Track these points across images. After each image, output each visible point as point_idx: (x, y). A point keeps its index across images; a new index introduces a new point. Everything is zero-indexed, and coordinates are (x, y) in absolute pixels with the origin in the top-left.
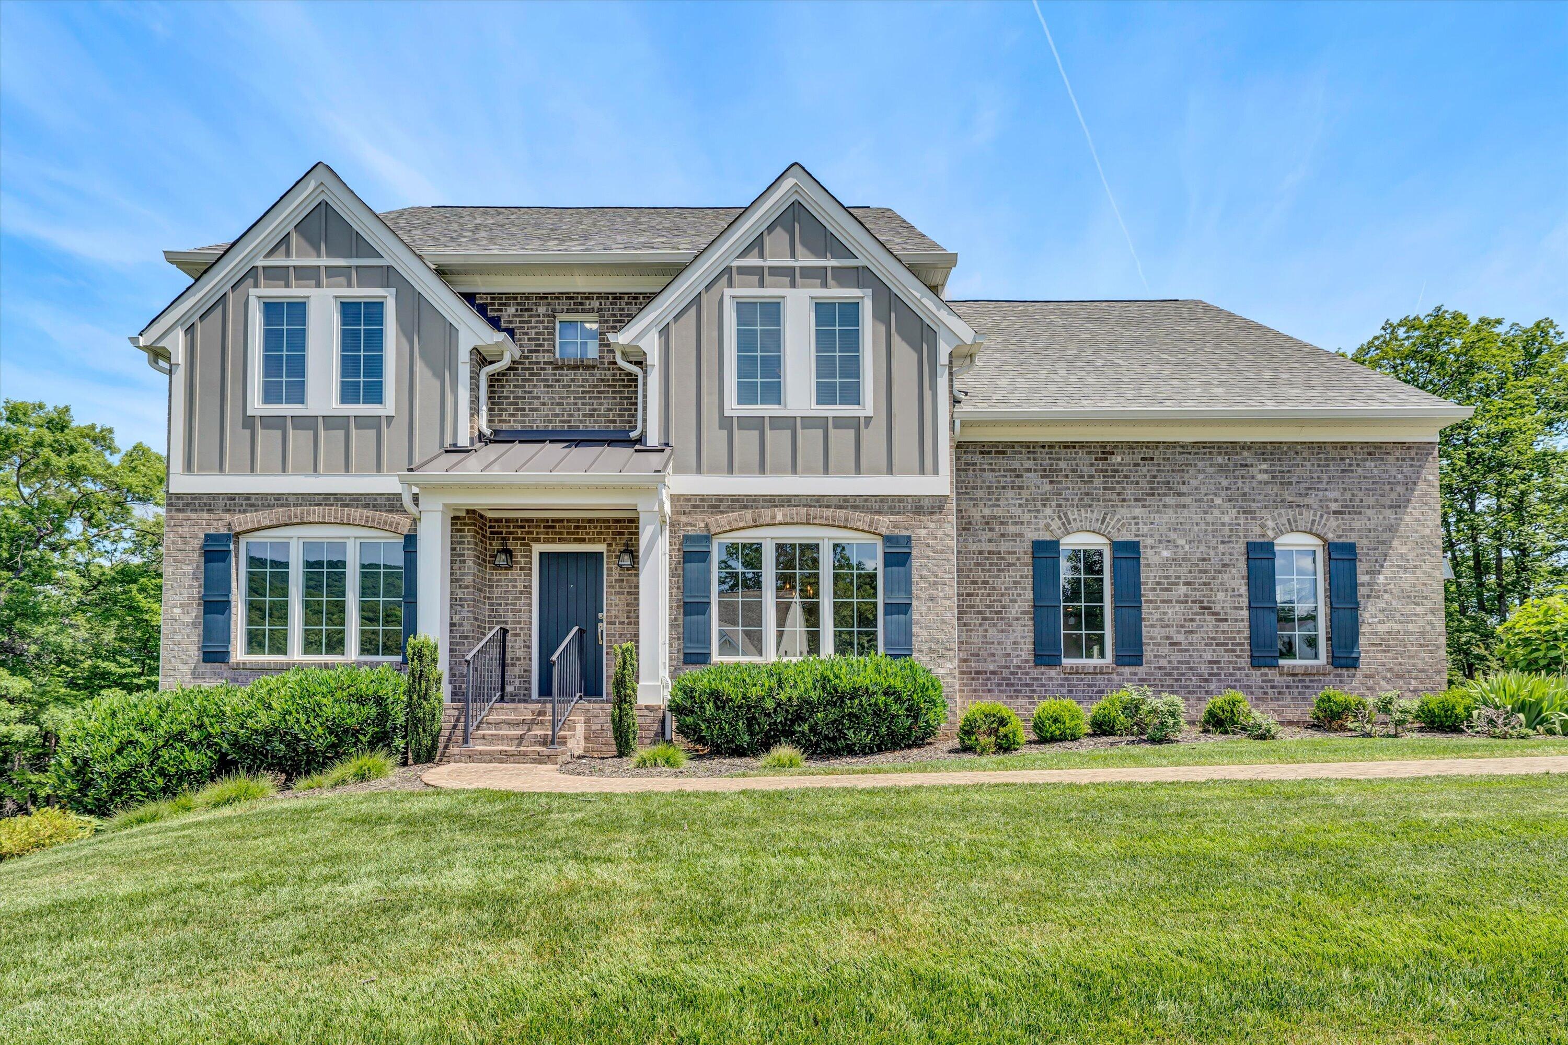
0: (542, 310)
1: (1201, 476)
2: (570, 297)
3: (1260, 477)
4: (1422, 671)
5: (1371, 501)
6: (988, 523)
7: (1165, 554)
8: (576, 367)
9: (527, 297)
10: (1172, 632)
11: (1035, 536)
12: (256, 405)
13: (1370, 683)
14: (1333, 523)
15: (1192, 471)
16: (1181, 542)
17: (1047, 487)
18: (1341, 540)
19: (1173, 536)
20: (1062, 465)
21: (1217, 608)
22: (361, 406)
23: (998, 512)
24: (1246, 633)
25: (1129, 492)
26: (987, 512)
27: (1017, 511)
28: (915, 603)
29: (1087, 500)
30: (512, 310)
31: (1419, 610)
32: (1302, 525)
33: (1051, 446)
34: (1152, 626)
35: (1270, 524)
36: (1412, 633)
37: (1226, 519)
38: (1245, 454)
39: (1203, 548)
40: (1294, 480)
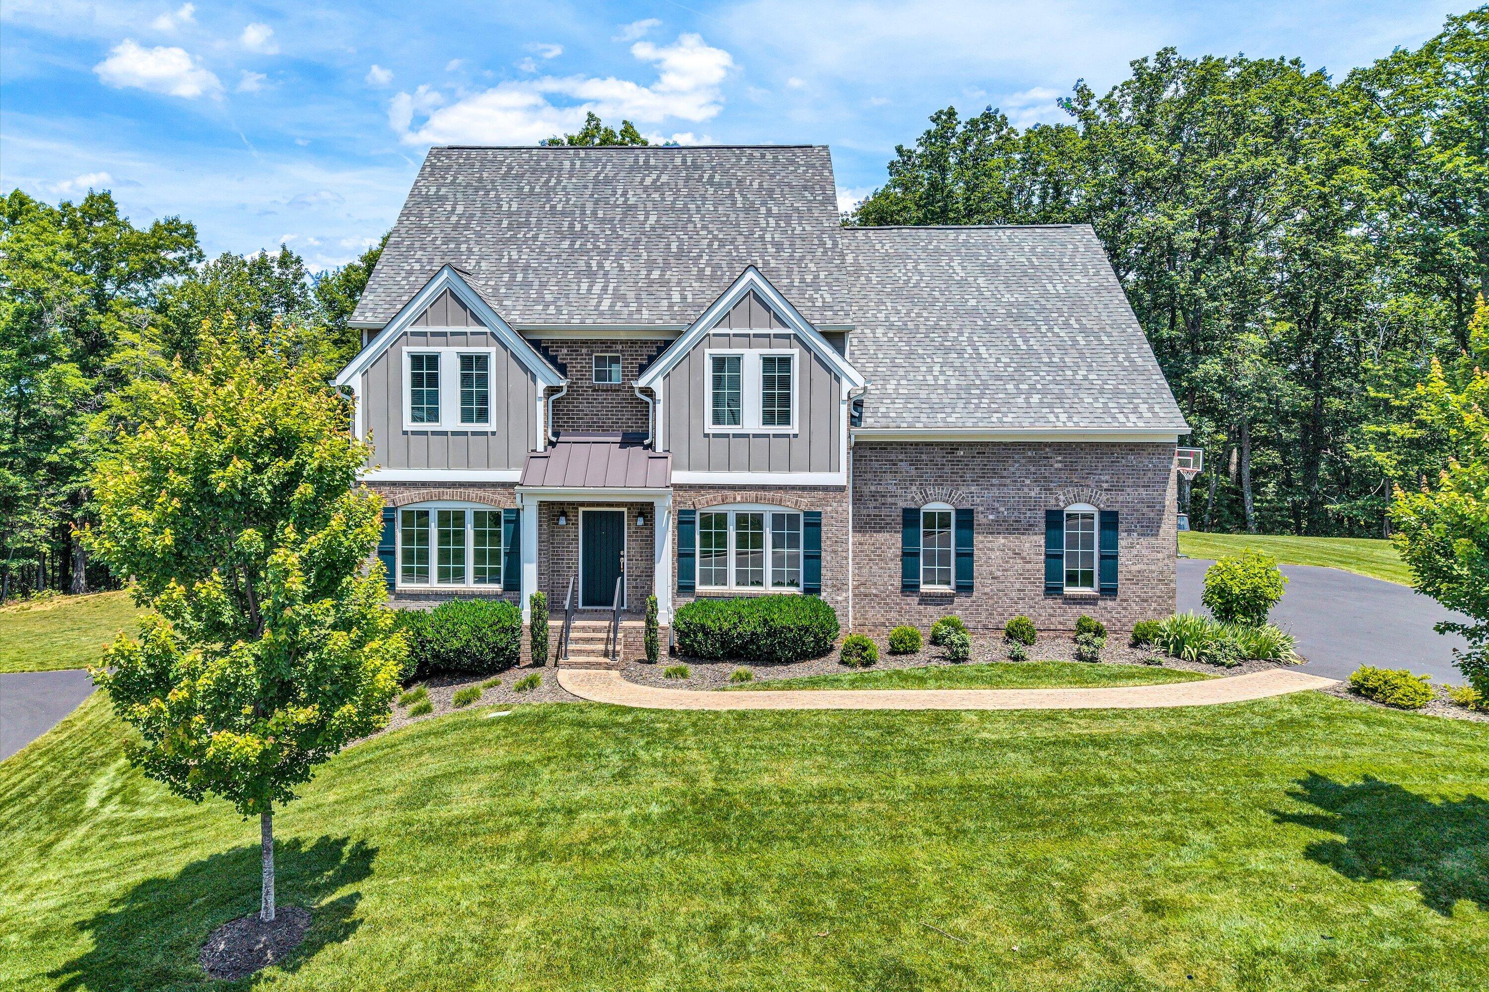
0: (584, 351)
1: (1017, 465)
2: (603, 342)
3: (1057, 466)
4: (1160, 597)
5: (1130, 482)
6: (874, 496)
7: (991, 517)
8: (607, 391)
9: (575, 342)
10: (994, 569)
11: (904, 505)
12: (409, 425)
13: (1125, 604)
14: (1104, 498)
15: (1010, 461)
16: (1002, 509)
17: (914, 472)
18: (1109, 509)
19: (996, 505)
20: (924, 457)
21: (1024, 554)
22: (475, 424)
23: (881, 489)
24: (1043, 572)
25: (968, 476)
26: (873, 488)
27: (892, 488)
28: (823, 554)
29: (940, 481)
30: (565, 351)
31: (1160, 556)
32: (1083, 498)
33: (917, 444)
34: (981, 566)
35: (1062, 497)
36: (1153, 572)
37: (1033, 494)
38: (1047, 450)
39: (1016, 514)
40: (1079, 468)
